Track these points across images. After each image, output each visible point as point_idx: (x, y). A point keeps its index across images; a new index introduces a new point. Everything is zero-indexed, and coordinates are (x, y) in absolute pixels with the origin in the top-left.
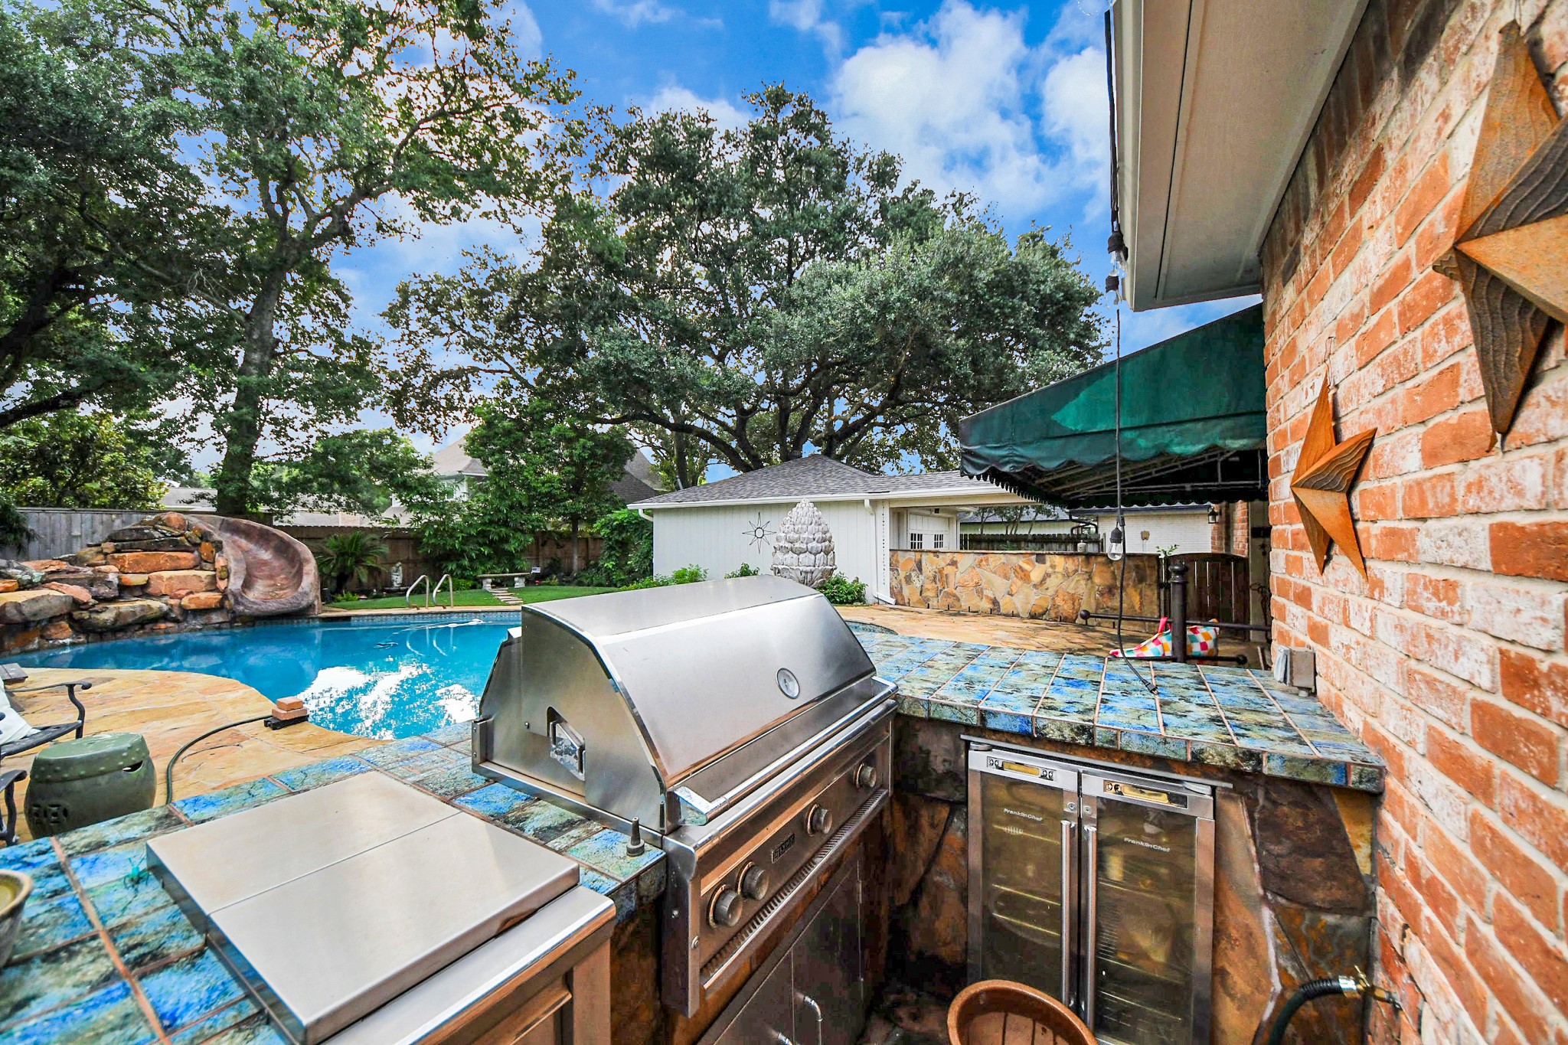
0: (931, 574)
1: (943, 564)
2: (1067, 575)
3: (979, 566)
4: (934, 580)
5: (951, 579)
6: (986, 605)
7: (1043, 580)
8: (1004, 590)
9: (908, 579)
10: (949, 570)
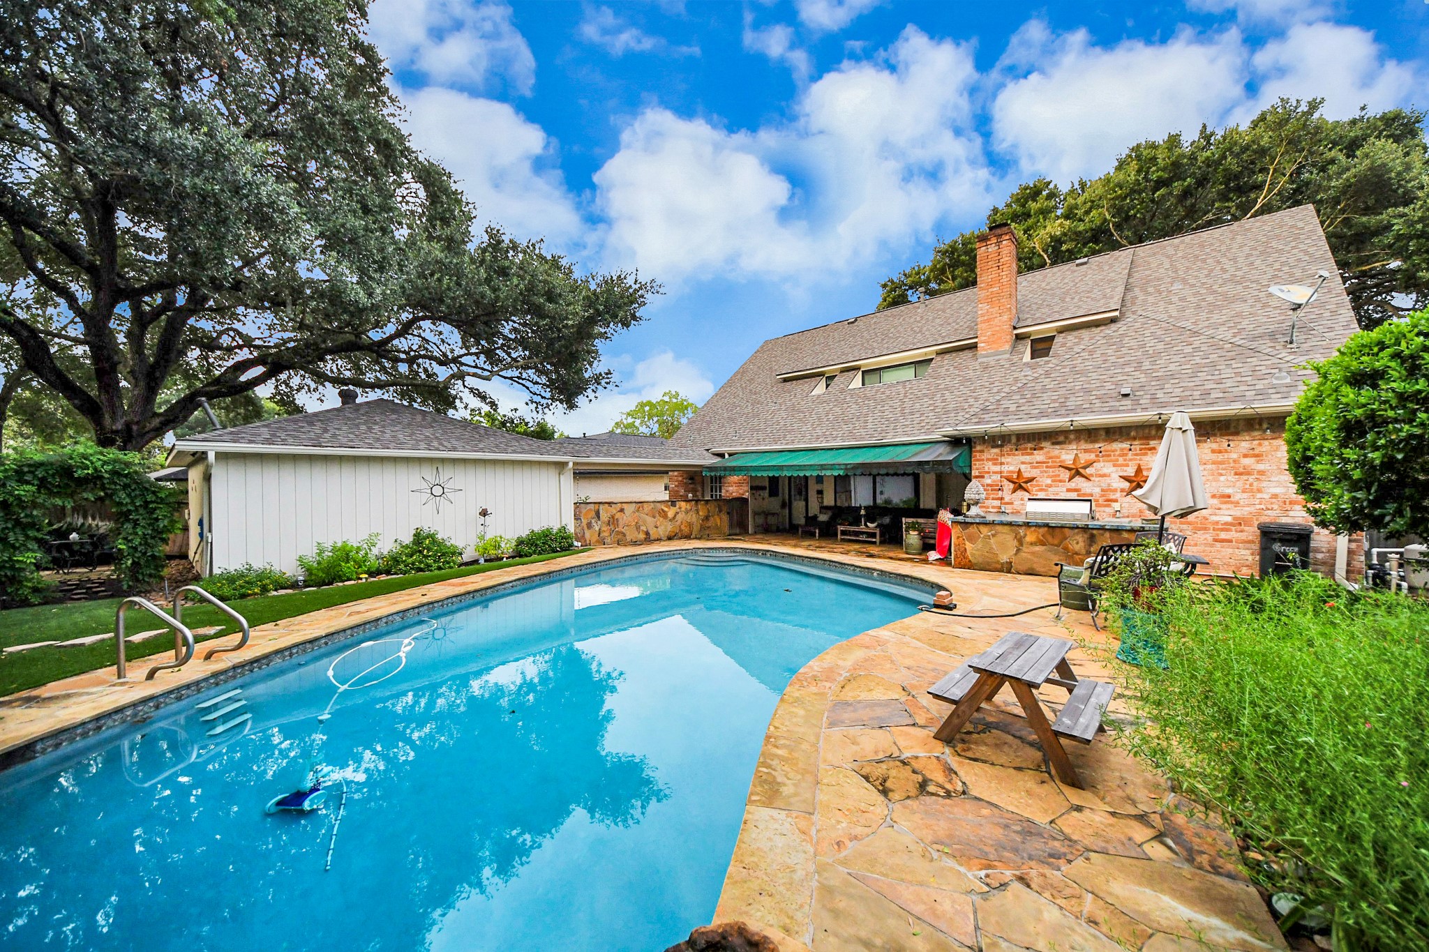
0: (606, 519)
1: (615, 512)
2: (687, 512)
3: (638, 511)
4: (609, 524)
5: (620, 521)
6: (642, 536)
7: (674, 518)
8: (653, 525)
9: (589, 526)
10: (618, 515)
